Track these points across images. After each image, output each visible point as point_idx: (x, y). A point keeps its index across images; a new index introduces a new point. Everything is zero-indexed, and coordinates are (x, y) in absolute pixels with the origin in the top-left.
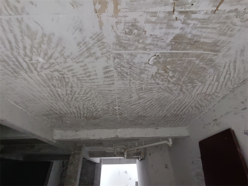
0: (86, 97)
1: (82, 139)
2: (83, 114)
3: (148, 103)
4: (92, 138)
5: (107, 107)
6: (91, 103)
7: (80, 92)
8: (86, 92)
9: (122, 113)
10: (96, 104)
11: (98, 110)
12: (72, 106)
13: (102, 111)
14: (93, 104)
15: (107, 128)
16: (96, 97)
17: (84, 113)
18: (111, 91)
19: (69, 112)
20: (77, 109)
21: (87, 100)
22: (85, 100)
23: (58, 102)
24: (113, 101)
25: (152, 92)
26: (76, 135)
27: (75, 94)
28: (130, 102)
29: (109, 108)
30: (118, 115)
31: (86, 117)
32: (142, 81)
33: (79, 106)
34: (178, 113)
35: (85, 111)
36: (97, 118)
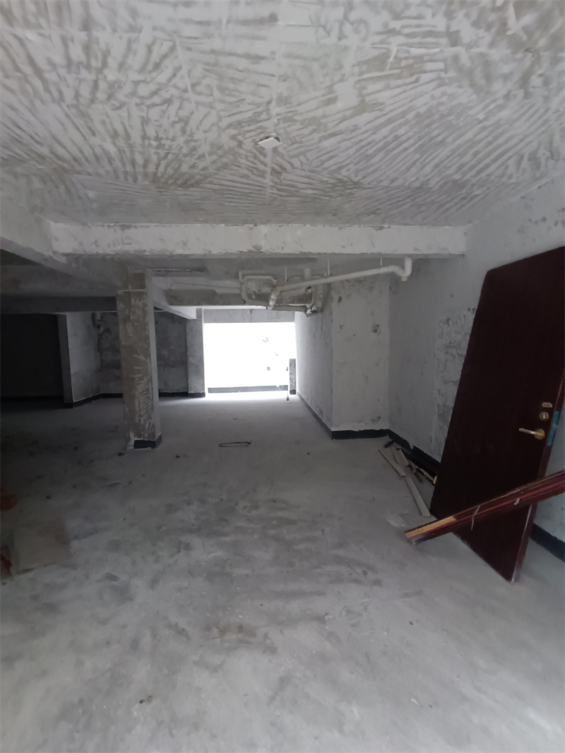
0: (152, 87)
1: (147, 253)
2: (145, 166)
3: (384, 131)
4: (179, 251)
5: (233, 137)
6: (173, 118)
7: (125, 56)
8: (155, 57)
9: (284, 169)
10: (193, 124)
11: (200, 151)
12: (98, 126)
13: (214, 157)
14: (180, 120)
15: (226, 221)
16: (193, 86)
17: (146, 162)
18: (258, 59)
19: (88, 152)
20: (121, 142)
21: (156, 100)
22: (148, 102)
23: (38, 103)
24: (261, 113)
25: (417, 81)
26: (126, 241)
27: (105, 64)
28: (323, 121)
29: (240, 144)
30: (268, 176)
31: (155, 179)
32: (397, 17)
33: (125, 129)
34: (468, 177)
35: (152, 151)
36: (193, 181)
